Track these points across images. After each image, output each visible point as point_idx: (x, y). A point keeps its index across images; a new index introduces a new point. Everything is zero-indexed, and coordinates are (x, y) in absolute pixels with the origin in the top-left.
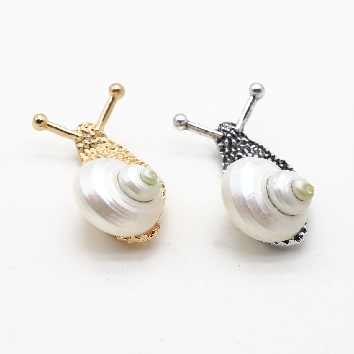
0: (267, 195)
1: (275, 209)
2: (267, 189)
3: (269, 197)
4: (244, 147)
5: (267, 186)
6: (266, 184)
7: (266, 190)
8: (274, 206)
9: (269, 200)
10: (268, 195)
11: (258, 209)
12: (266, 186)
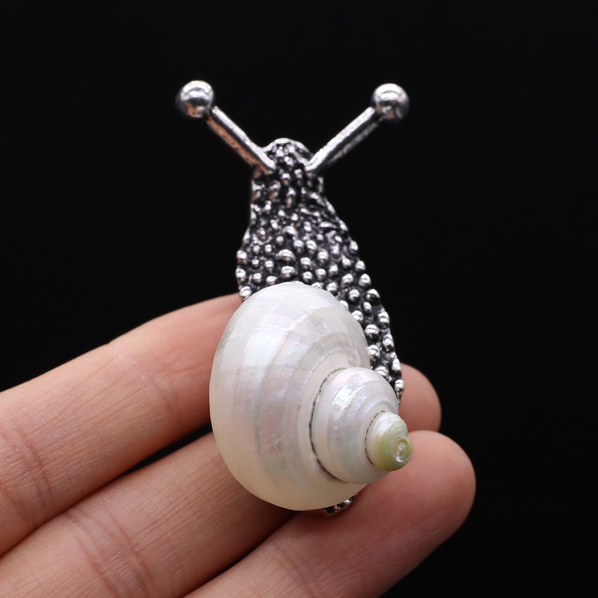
0: (309, 419)
1: (312, 456)
2: (314, 404)
3: (310, 426)
4: (306, 217)
5: (316, 398)
6: (317, 391)
7: (311, 406)
8: (313, 449)
9: (308, 432)
10: (311, 421)
11: (277, 443)
12: (314, 397)
